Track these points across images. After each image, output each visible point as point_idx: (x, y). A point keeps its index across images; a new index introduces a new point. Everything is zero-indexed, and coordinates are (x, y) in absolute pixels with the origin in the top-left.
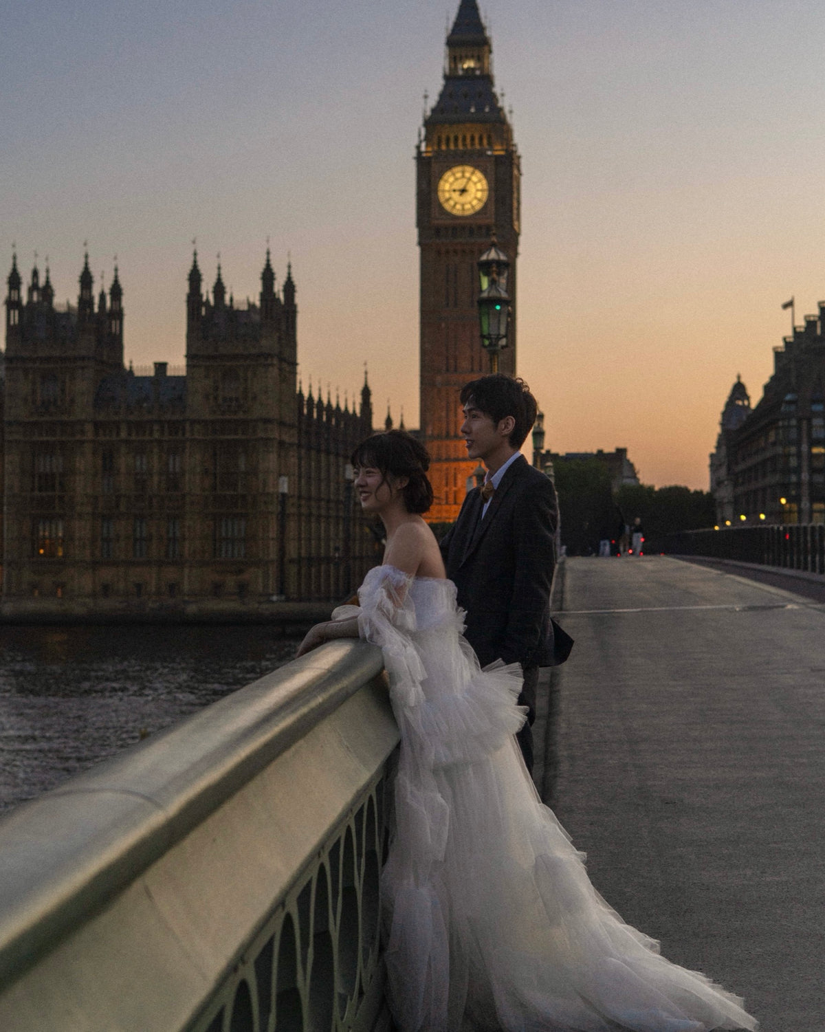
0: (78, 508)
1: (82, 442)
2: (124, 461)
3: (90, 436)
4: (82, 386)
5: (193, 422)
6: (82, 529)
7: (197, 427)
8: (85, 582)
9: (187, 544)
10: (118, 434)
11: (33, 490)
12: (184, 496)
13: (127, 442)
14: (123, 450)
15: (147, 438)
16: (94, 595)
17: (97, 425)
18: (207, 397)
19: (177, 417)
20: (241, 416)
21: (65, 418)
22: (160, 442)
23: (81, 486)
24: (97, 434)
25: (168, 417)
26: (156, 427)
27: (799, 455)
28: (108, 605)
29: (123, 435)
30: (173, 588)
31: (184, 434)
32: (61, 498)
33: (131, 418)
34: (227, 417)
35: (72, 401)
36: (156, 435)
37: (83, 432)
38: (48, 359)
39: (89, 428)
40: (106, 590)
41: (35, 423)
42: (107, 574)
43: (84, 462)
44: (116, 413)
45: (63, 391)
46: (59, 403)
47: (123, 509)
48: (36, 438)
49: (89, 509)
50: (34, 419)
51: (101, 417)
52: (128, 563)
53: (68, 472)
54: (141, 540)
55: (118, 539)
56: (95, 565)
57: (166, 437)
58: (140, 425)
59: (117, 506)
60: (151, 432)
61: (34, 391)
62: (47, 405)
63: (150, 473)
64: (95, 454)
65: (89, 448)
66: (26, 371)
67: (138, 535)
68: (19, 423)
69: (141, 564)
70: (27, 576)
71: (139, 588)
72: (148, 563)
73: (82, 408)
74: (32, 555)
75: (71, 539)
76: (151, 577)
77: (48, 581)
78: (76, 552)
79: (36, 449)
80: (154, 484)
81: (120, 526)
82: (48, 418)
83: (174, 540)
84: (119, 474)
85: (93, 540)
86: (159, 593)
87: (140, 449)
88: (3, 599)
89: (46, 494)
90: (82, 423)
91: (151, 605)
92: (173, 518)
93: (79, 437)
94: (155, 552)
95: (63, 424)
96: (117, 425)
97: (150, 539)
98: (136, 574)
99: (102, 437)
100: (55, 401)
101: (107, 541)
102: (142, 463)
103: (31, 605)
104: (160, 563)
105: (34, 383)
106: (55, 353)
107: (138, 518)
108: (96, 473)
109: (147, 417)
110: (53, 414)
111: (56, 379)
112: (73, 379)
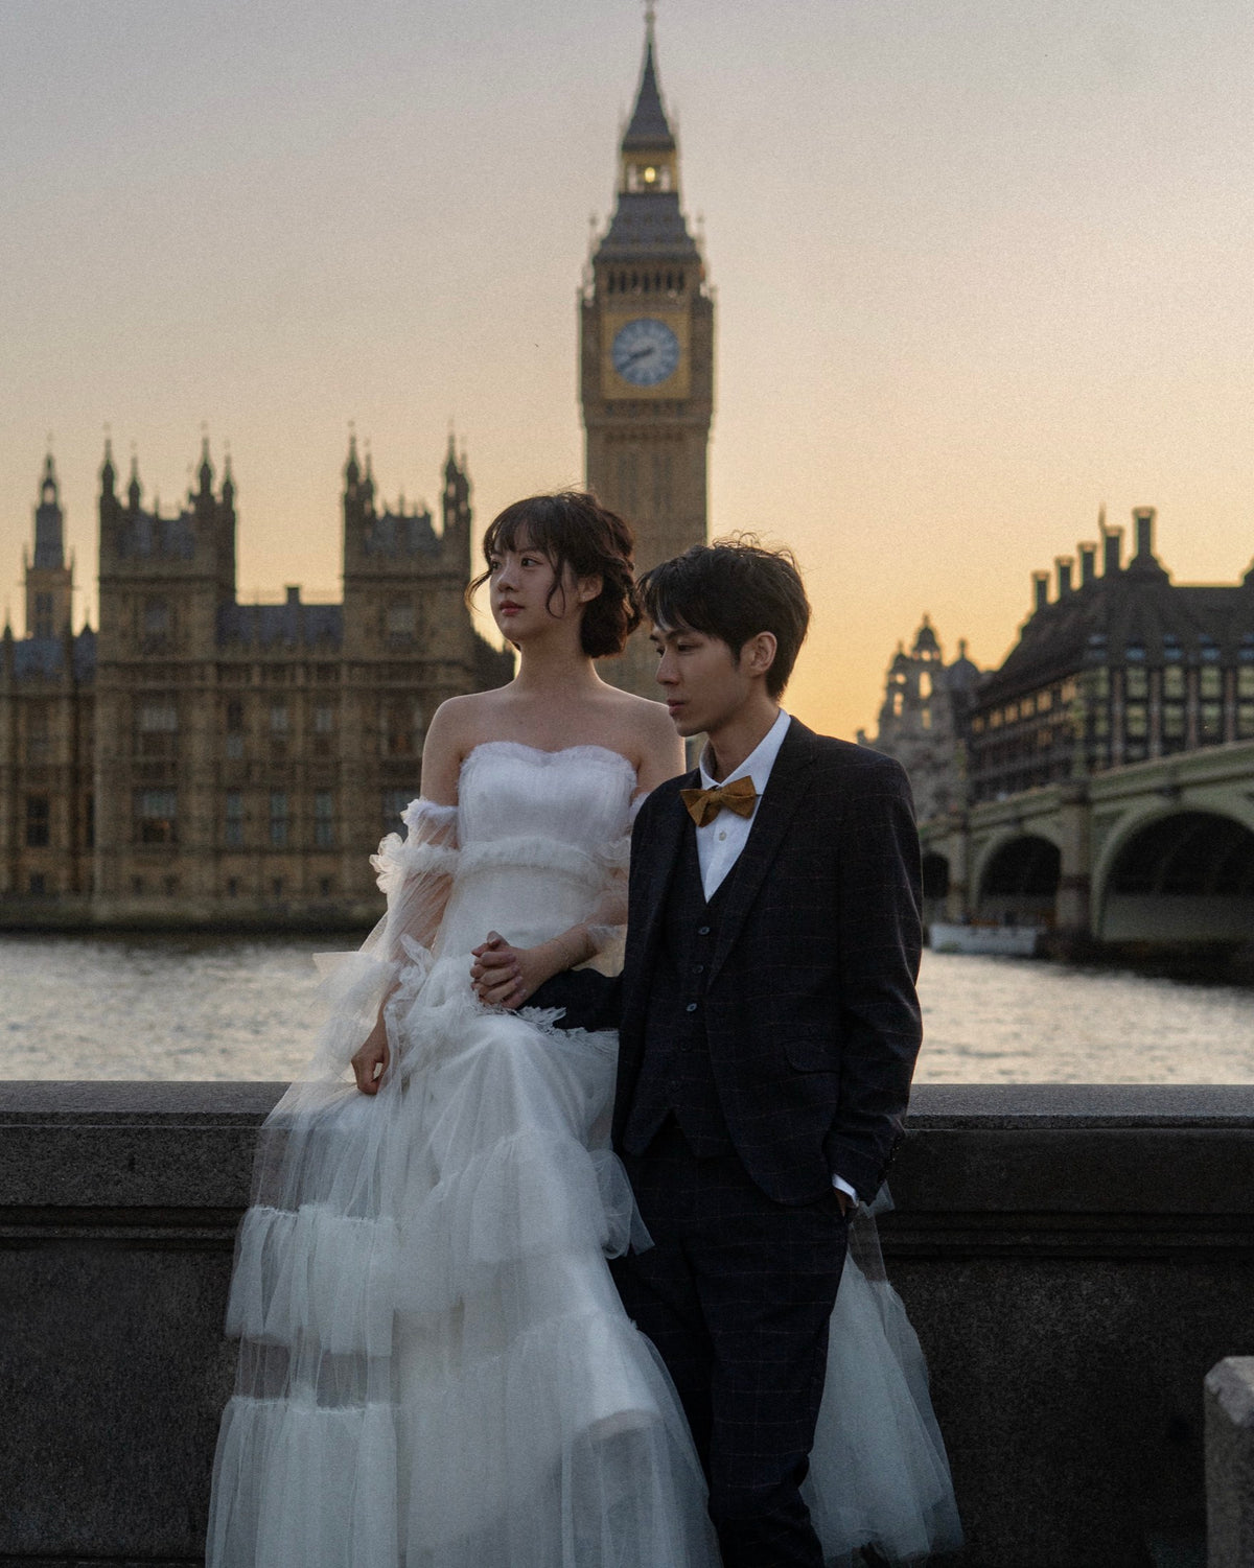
0: (197, 778)
1: (201, 691)
2: (255, 716)
3: (211, 682)
4: (199, 615)
5: (353, 664)
6: (199, 805)
7: (357, 670)
8: (199, 875)
9: (345, 826)
10: (249, 679)
11: (134, 752)
12: (338, 764)
13: (259, 690)
14: (256, 700)
15: (287, 684)
16: (217, 894)
17: (221, 668)
18: (369, 631)
19: (330, 657)
20: (415, 656)
21: (180, 658)
22: (304, 690)
23: (198, 749)
24: (220, 679)
25: (317, 657)
26: (300, 672)
27: (1110, 718)
28: (239, 905)
29: (256, 680)
30: (327, 885)
31: (337, 678)
32: (173, 765)
33: (267, 659)
34: (400, 657)
35: (188, 636)
36: (300, 681)
37: (202, 677)
38: (157, 580)
39: (211, 671)
40: (233, 885)
41: (140, 665)
42: (234, 866)
43: (202, 717)
44: (246, 652)
45: (175, 621)
46: (169, 638)
47: (255, 778)
48: (137, 686)
49: (212, 781)
50: (139, 658)
51: (227, 657)
52: (263, 852)
53: (183, 730)
54: (279, 820)
55: (249, 818)
56: (218, 853)
57: (314, 684)
58: (278, 669)
59: (248, 773)
60: (293, 678)
61: (135, 623)
62: (155, 643)
63: (292, 732)
64: (218, 705)
65: (210, 699)
66: (125, 596)
67: (275, 814)
68: (117, 665)
69: (279, 852)
70: (128, 868)
71: (278, 885)
72: (290, 851)
73: (200, 644)
74: (134, 840)
75: (187, 818)
76: (295, 870)
77: (155, 875)
78: (195, 836)
79: (139, 699)
80: (298, 746)
81: (251, 803)
82: (153, 659)
83: (325, 821)
84: (250, 731)
85: (216, 820)
86: (306, 891)
87: (277, 700)
88: (96, 897)
89: (152, 759)
90: (202, 664)
91: (296, 906)
92: (322, 791)
93: (197, 683)
94: (298, 837)
95: (176, 666)
96: (247, 668)
97: (291, 819)
98: (273, 866)
99: (227, 685)
100: (164, 636)
101: (234, 821)
102: (280, 719)
103: (134, 907)
104: (307, 852)
105: (136, 613)
106: (166, 571)
107: (275, 790)
108: (219, 732)
109: (289, 658)
110: (162, 653)
111: (165, 605)
112: (188, 606)
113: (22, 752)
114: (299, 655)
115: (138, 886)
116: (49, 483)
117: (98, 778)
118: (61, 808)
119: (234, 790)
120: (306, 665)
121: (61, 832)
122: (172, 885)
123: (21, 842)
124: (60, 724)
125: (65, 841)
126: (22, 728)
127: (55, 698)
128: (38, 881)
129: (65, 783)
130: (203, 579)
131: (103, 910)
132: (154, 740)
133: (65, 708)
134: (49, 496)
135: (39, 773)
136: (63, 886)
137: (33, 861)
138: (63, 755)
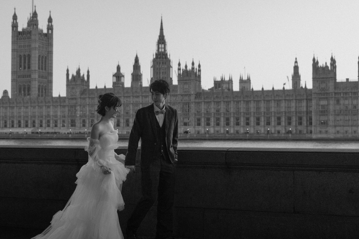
0: (331, 113)
1: (332, 97)
2: (342, 102)
3: (334, 96)
4: (331, 84)
6: (331, 118)
8: (331, 130)
10: (340, 95)
11: (319, 108)
12: (358, 110)
13: (343, 97)
14: (342, 99)
16: (335, 133)
17: (335, 93)
19: (356, 91)
21: (327, 92)
22: (351, 97)
23: (331, 108)
24: (335, 95)
25: (353, 91)
26: (350, 94)
28: (339, 136)
29: (342, 95)
30: (355, 132)
31: (357, 95)
32: (327, 111)
33: (344, 91)
35: (329, 88)
37: (332, 95)
38: (323, 78)
39: (333, 94)
40: (338, 132)
42: (338, 129)
43: (332, 102)
44: (340, 90)
45: (327, 85)
46: (326, 88)
47: (342, 113)
48: (320, 97)
49: (334, 113)
50: (320, 92)
51: (336, 91)
52: (343, 126)
53: (328, 105)
54: (347, 120)
55: (341, 120)
56: (335, 126)
57: (353, 96)
58: (346, 93)
59: (341, 112)
60: (349, 95)
61: (319, 86)
62: (323, 89)
63: (349, 105)
64: (335, 100)
65: (333, 99)
66: (317, 81)
67: (346, 119)
68: (316, 93)
69: (347, 126)
70: (319, 129)
71: (346, 132)
72: (349, 126)
73: (331, 89)
74: (320, 124)
75: (329, 120)
76: (349, 129)
77: (323, 130)
78: (331, 123)
79: (320, 99)
80: (350, 107)
81: (341, 117)
82: (323, 92)
83: (355, 120)
84: (341, 105)
85: (335, 120)
86: (352, 133)
87: (346, 99)
88: (313, 134)
89: (323, 110)
90: (332, 93)
91: (350, 136)
92: (354, 115)
93: (331, 96)
94: (350, 123)
95: (327, 93)
96: (340, 93)
97: (349, 120)
98: (346, 128)
99: (336, 96)
100: (325, 88)
101: (338, 121)
102: (347, 102)
103: (320, 136)
104: (352, 126)
105: (319, 84)
106: (325, 76)
107: (346, 115)
108: (335, 105)
109: (348, 91)
110: (324, 91)
111: (325, 83)
112: (329, 83)
113: (297, 109)
114: (350, 91)
115: (320, 132)
116: (296, 62)
117: (313, 113)
118: (304, 119)
119: (338, 115)
120: (351, 92)
121: (304, 123)
122: (327, 132)
123: (297, 125)
124: (304, 104)
125: (305, 125)
126: (297, 105)
127: (303, 99)
128: (300, 131)
129: (305, 114)
130: (332, 78)
131: (314, 136)
132: (323, 106)
133: (305, 101)
134: (296, 64)
135: (300, 112)
136: (305, 132)
137: (299, 128)
138: (305, 109)
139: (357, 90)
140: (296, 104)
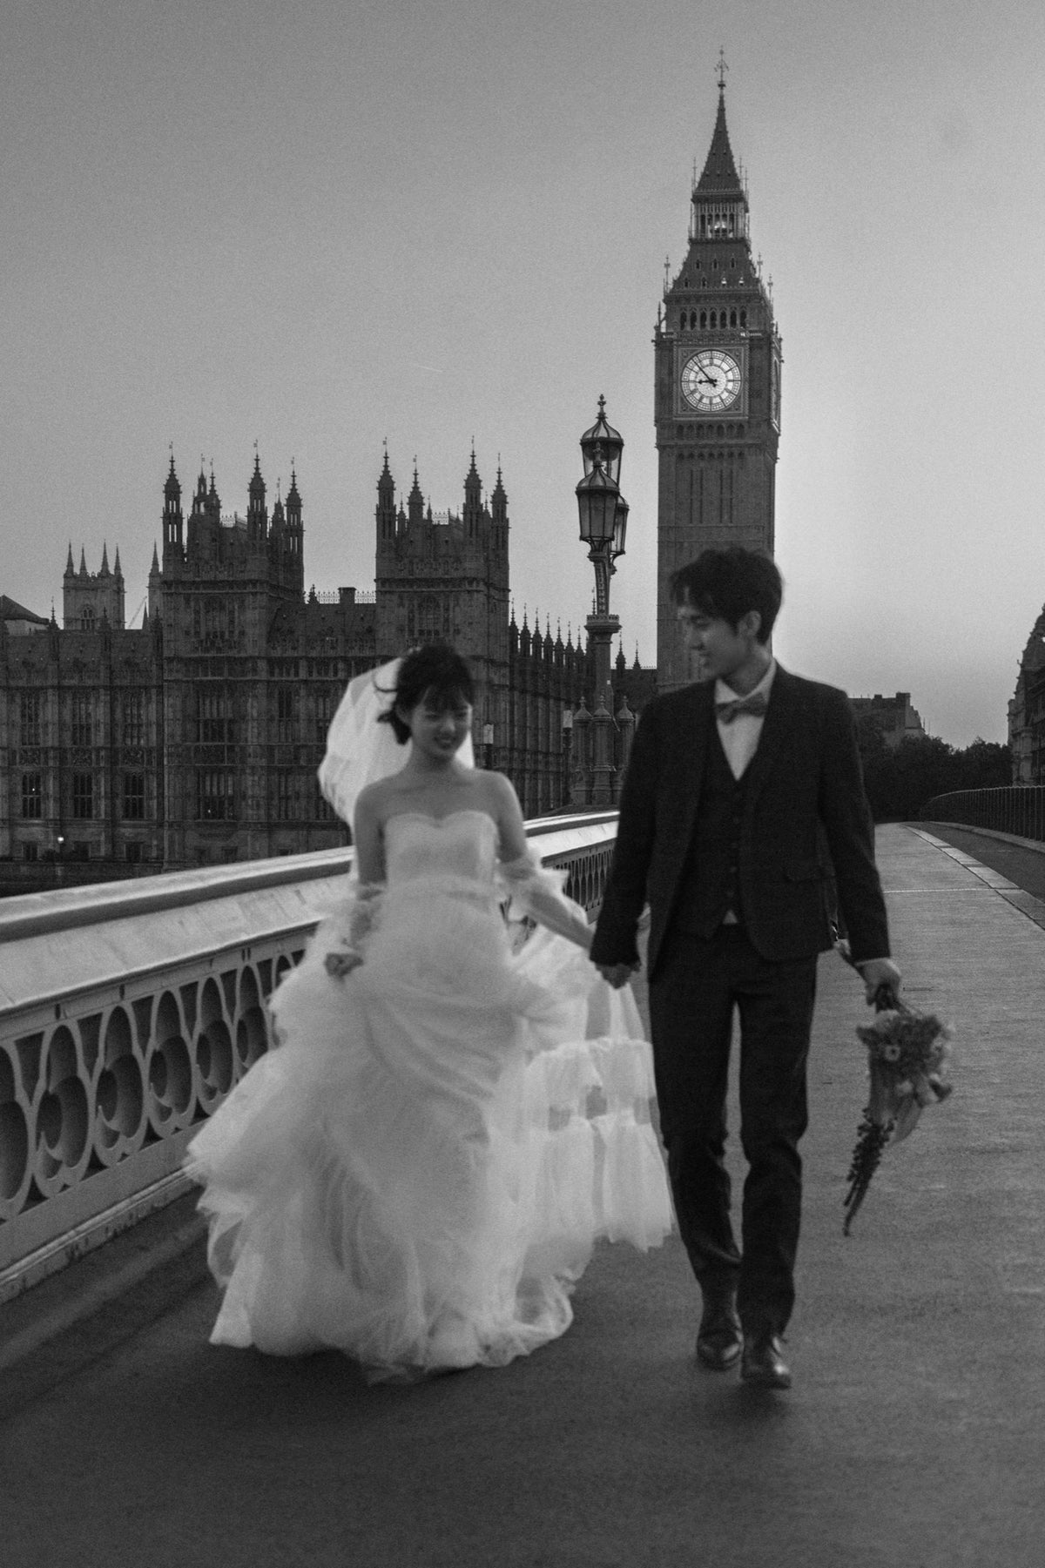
0: (250, 760)
1: (255, 682)
2: (304, 706)
3: (264, 676)
4: (253, 617)
6: (253, 785)
10: (297, 674)
11: (197, 739)
13: (307, 682)
14: (302, 692)
15: (331, 678)
17: (273, 663)
18: (401, 629)
21: (233, 653)
23: (252, 736)
24: (271, 673)
25: (355, 653)
26: (341, 665)
29: (303, 675)
32: (231, 749)
33: (314, 654)
35: (242, 633)
36: (341, 674)
37: (255, 670)
38: (214, 584)
39: (262, 665)
41: (200, 661)
42: (285, 839)
43: (254, 707)
44: (294, 648)
45: (232, 622)
46: (227, 636)
47: (302, 762)
48: (200, 678)
49: (263, 762)
50: (198, 654)
51: (277, 653)
53: (242, 717)
56: (271, 828)
58: (322, 663)
61: (197, 623)
62: (213, 639)
64: (270, 696)
65: (261, 690)
66: (187, 598)
68: (180, 660)
69: (324, 827)
70: (193, 840)
73: (253, 642)
75: (244, 797)
77: (215, 846)
78: (250, 813)
79: (202, 690)
82: (214, 653)
84: (298, 719)
85: (270, 798)
87: (321, 691)
89: (212, 744)
90: (255, 659)
93: (250, 676)
95: (231, 661)
96: (295, 662)
98: (319, 839)
99: (278, 677)
100: (222, 634)
101: (285, 799)
105: (197, 612)
108: (271, 719)
109: (331, 653)
110: (219, 650)
111: (222, 608)
112: (242, 607)
113: (118, 735)
114: (340, 652)
119: (287, 771)
120: (346, 660)
122: (229, 855)
130: (254, 583)
132: (215, 729)
135: (133, 754)
139: (372, 648)
140: (112, 712)
